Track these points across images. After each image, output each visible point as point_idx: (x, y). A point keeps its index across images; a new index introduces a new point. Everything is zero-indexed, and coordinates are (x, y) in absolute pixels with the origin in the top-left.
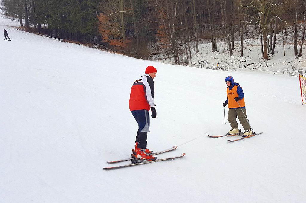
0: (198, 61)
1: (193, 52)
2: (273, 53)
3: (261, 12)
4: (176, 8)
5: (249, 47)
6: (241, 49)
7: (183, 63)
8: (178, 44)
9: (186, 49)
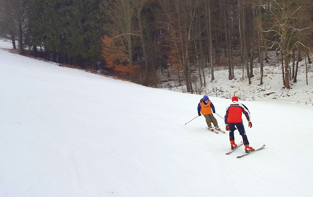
0: (213, 89)
1: (208, 79)
2: (295, 81)
3: (283, 37)
4: (190, 31)
5: (269, 75)
6: (260, 76)
7: (196, 91)
8: (192, 71)
9: (200, 76)
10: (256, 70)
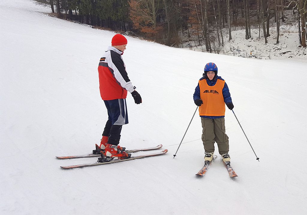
0: (231, 49)
1: (226, 39)
5: (285, 34)
6: (276, 36)
7: (215, 51)
8: (210, 31)
9: (219, 36)
10: (273, 29)
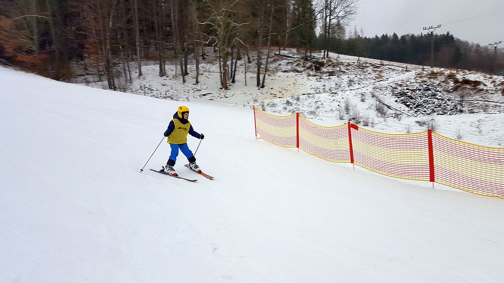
0: (141, 87)
2: (233, 82)
3: (221, 32)
5: (206, 74)
7: (120, 88)
8: (115, 64)
9: (125, 70)
10: (191, 67)
